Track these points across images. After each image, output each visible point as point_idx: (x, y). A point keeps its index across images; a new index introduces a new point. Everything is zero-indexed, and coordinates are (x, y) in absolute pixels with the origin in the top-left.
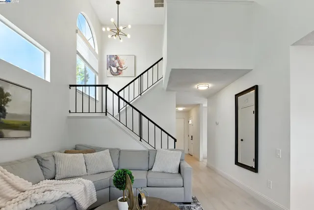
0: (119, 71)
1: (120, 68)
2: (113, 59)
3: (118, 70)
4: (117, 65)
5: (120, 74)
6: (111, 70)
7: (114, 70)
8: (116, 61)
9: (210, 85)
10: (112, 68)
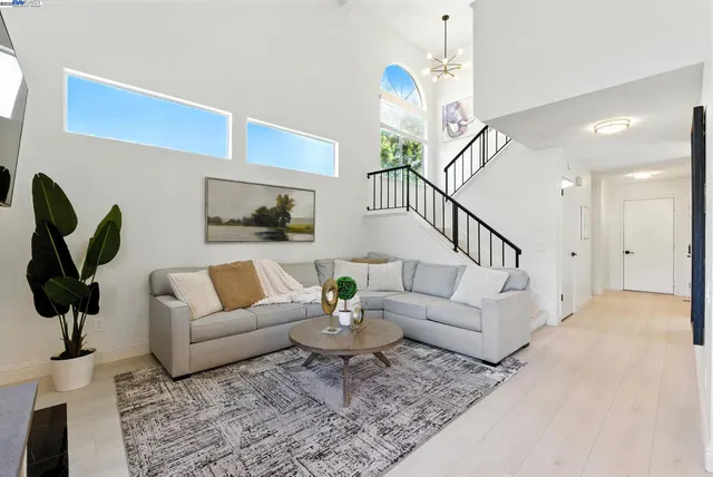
0: (462, 129)
1: (463, 123)
2: (452, 110)
3: (460, 126)
4: (459, 118)
5: (462, 133)
6: (449, 129)
7: (454, 127)
8: (457, 112)
9: (634, 120)
10: (451, 125)
